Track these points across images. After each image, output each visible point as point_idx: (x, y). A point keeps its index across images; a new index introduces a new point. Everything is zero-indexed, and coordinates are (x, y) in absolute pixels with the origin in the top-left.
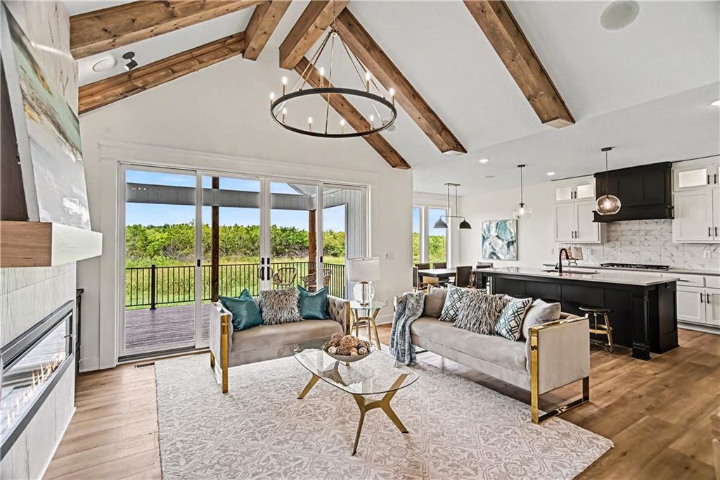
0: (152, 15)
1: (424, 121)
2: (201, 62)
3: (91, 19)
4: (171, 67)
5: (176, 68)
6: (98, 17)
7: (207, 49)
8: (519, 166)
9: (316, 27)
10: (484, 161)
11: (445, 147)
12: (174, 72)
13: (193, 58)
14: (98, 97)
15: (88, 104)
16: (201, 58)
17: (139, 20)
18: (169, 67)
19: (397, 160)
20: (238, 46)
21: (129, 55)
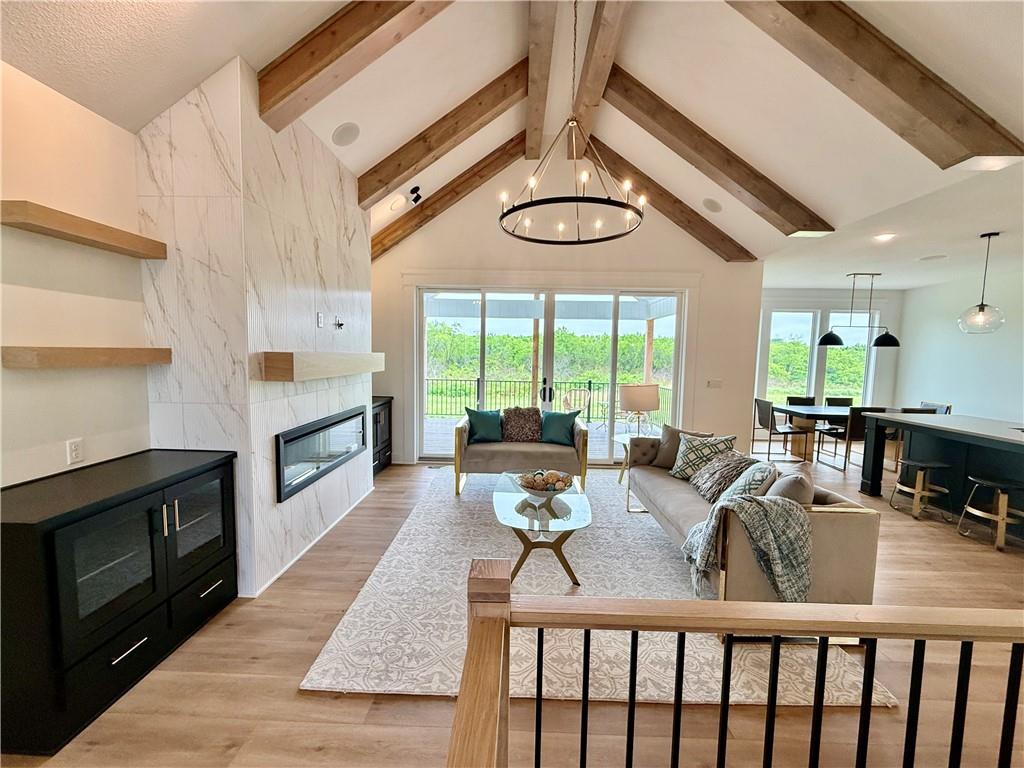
0: (411, 156)
1: (747, 194)
2: (481, 177)
3: (371, 175)
4: (453, 191)
5: (458, 189)
6: (375, 172)
7: (488, 161)
8: (983, 236)
9: (587, 106)
10: (884, 238)
11: (789, 227)
12: (457, 194)
13: (475, 174)
14: (399, 232)
15: (393, 239)
16: (482, 173)
17: (403, 163)
18: (453, 190)
19: (732, 250)
20: (519, 148)
21: (415, 190)
